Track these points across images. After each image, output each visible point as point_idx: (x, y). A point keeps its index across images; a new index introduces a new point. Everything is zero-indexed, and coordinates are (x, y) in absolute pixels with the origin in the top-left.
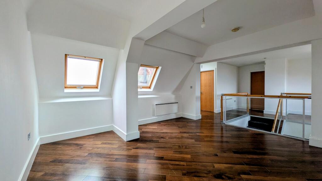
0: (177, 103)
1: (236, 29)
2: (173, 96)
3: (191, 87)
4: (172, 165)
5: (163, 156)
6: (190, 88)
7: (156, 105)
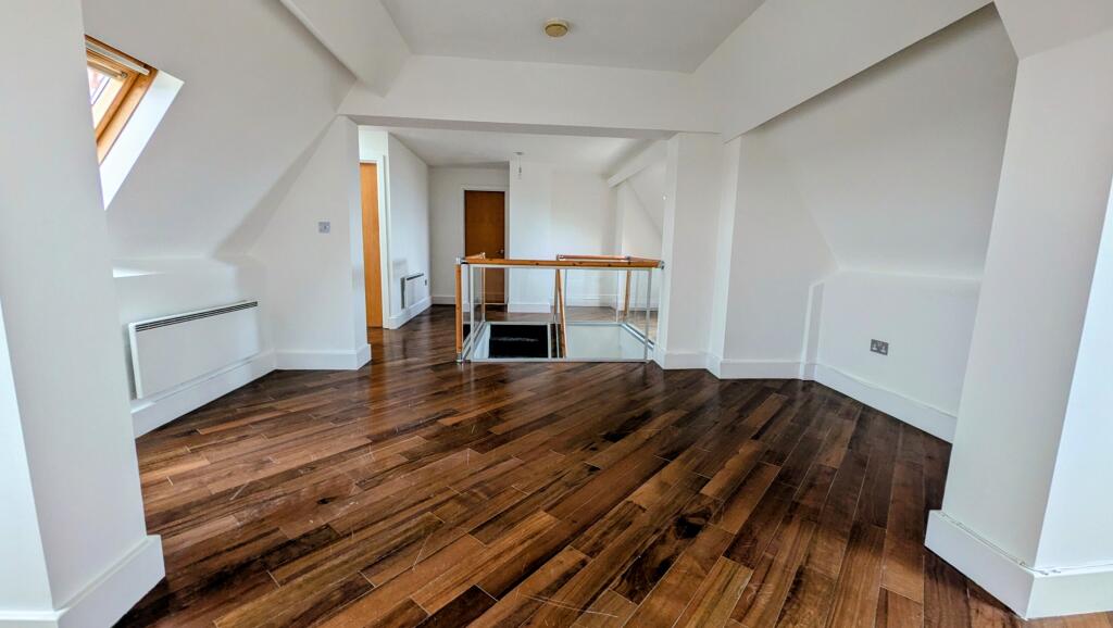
0: (255, 304)
1: (557, 29)
2: (228, 272)
3: (324, 227)
4: (552, 590)
5: (466, 587)
6: (317, 230)
7: (139, 328)
